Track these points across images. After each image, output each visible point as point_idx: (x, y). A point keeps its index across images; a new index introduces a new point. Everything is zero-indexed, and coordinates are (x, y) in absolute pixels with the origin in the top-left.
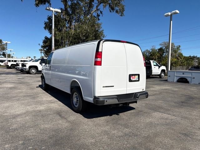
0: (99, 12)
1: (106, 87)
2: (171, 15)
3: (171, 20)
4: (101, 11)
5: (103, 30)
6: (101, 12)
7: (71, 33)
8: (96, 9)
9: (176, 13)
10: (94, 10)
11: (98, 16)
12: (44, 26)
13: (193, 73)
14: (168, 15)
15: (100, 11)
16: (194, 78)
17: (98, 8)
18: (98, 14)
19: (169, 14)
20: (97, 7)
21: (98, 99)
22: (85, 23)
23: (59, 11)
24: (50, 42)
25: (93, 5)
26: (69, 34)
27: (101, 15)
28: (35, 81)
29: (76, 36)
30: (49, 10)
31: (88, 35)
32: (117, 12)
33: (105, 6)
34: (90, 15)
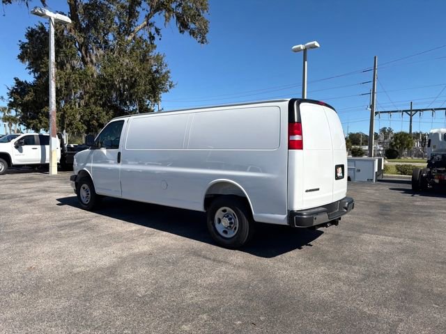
0: (153, 31)
1: (310, 191)
2: (305, 50)
3: (305, 60)
4: (158, 27)
5: (169, 72)
6: (157, 31)
7: (92, 75)
8: (145, 23)
9: (314, 47)
10: (141, 26)
11: (152, 38)
12: (19, 52)
13: (356, 162)
14: (299, 50)
15: (156, 28)
16: (359, 171)
17: (151, 20)
18: (150, 33)
19: (302, 48)
20: (148, 17)
21: (301, 214)
22: (122, 51)
23: (66, 20)
24: (34, 92)
25: (138, 13)
26: (86, 75)
27: (156, 36)
28: (32, 190)
29: (105, 80)
30: (43, 15)
31: (136, 79)
32: (192, 33)
33: (167, 19)
34: (133, 35)
